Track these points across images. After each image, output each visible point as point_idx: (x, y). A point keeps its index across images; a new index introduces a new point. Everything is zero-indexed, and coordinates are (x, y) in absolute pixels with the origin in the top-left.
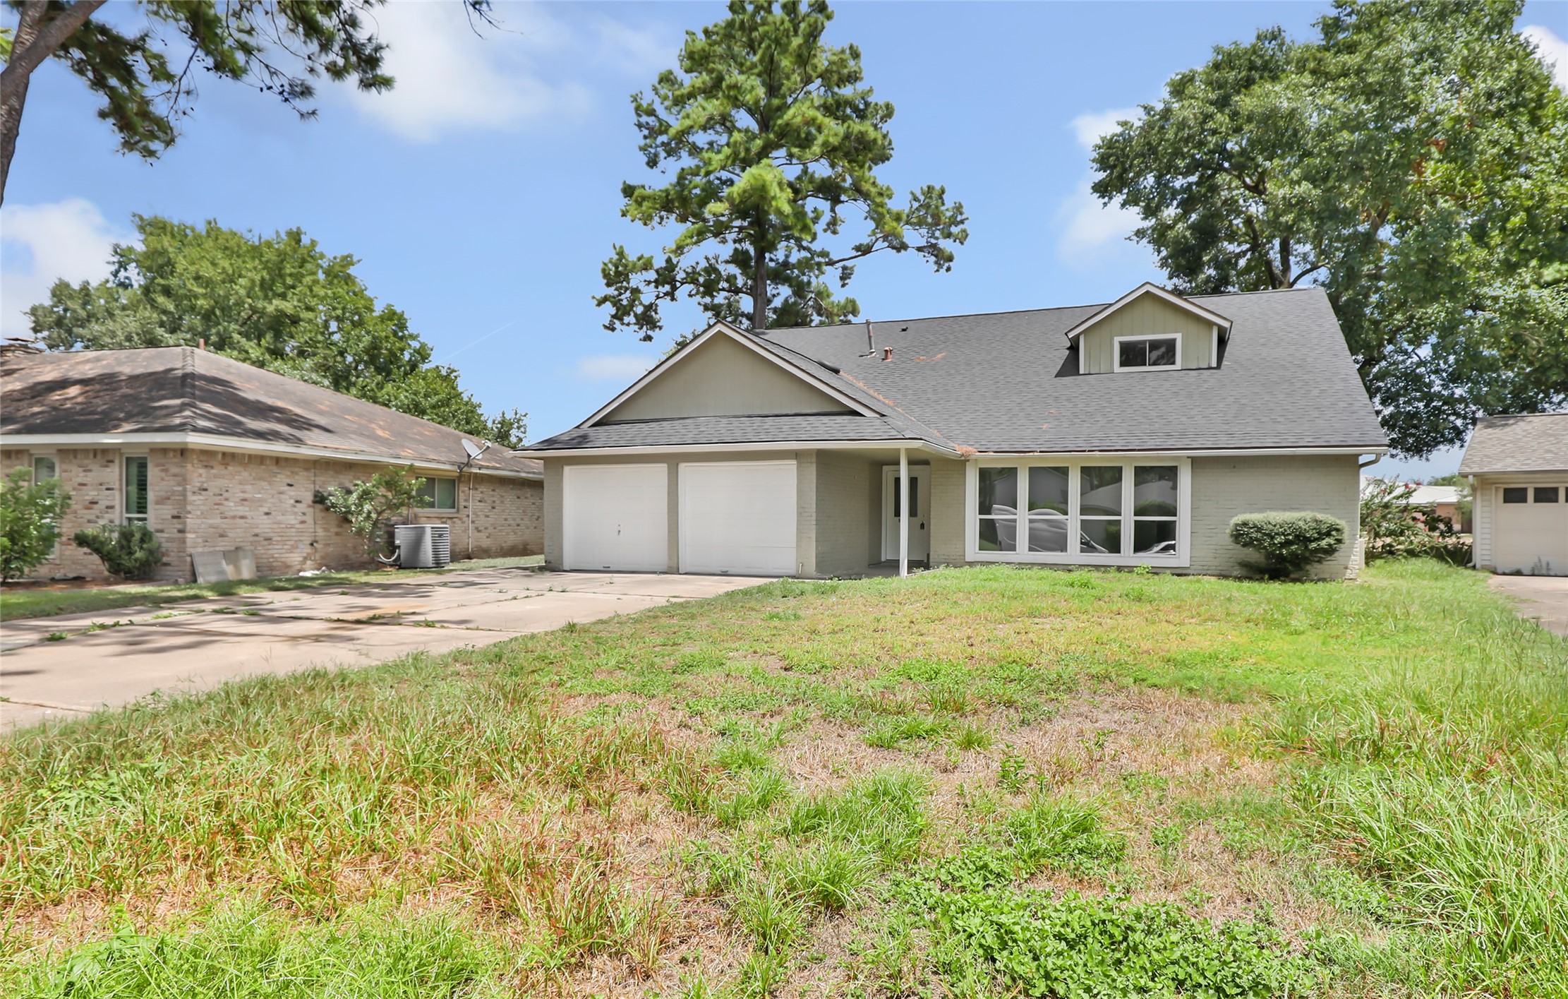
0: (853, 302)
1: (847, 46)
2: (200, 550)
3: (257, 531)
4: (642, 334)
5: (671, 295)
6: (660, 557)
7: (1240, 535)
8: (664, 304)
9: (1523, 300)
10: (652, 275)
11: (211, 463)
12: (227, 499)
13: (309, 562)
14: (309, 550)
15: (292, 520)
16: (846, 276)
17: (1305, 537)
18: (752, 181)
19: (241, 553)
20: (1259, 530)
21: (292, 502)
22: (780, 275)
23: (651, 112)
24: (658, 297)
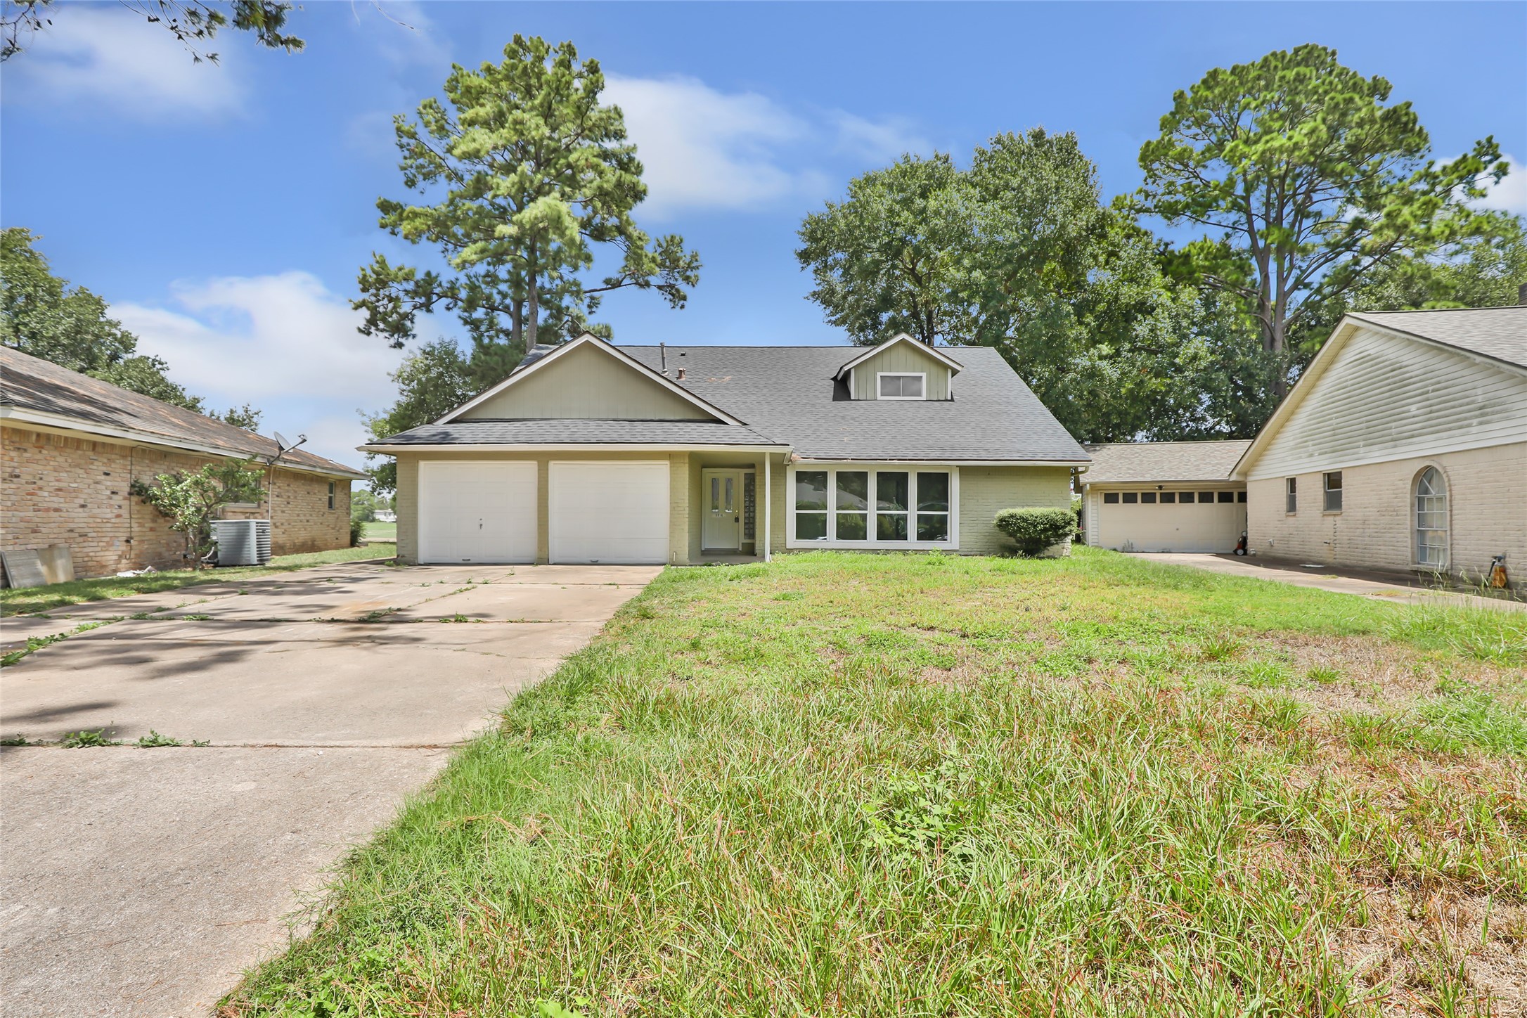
0: (608, 328)
1: (612, 107)
2: (10, 548)
3: (72, 526)
4: (392, 341)
5: (427, 307)
6: (529, 548)
7: (1004, 524)
8: (420, 315)
9: (1093, 367)
10: (410, 286)
11: (25, 445)
12: (40, 489)
13: (124, 561)
14: (123, 547)
15: (108, 513)
16: (593, 304)
17: (1056, 526)
18: (548, 210)
19: (56, 552)
20: (1025, 520)
21: (108, 493)
22: (540, 298)
23: (413, 136)
24: (415, 307)
